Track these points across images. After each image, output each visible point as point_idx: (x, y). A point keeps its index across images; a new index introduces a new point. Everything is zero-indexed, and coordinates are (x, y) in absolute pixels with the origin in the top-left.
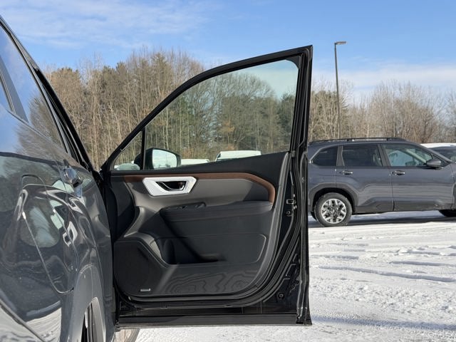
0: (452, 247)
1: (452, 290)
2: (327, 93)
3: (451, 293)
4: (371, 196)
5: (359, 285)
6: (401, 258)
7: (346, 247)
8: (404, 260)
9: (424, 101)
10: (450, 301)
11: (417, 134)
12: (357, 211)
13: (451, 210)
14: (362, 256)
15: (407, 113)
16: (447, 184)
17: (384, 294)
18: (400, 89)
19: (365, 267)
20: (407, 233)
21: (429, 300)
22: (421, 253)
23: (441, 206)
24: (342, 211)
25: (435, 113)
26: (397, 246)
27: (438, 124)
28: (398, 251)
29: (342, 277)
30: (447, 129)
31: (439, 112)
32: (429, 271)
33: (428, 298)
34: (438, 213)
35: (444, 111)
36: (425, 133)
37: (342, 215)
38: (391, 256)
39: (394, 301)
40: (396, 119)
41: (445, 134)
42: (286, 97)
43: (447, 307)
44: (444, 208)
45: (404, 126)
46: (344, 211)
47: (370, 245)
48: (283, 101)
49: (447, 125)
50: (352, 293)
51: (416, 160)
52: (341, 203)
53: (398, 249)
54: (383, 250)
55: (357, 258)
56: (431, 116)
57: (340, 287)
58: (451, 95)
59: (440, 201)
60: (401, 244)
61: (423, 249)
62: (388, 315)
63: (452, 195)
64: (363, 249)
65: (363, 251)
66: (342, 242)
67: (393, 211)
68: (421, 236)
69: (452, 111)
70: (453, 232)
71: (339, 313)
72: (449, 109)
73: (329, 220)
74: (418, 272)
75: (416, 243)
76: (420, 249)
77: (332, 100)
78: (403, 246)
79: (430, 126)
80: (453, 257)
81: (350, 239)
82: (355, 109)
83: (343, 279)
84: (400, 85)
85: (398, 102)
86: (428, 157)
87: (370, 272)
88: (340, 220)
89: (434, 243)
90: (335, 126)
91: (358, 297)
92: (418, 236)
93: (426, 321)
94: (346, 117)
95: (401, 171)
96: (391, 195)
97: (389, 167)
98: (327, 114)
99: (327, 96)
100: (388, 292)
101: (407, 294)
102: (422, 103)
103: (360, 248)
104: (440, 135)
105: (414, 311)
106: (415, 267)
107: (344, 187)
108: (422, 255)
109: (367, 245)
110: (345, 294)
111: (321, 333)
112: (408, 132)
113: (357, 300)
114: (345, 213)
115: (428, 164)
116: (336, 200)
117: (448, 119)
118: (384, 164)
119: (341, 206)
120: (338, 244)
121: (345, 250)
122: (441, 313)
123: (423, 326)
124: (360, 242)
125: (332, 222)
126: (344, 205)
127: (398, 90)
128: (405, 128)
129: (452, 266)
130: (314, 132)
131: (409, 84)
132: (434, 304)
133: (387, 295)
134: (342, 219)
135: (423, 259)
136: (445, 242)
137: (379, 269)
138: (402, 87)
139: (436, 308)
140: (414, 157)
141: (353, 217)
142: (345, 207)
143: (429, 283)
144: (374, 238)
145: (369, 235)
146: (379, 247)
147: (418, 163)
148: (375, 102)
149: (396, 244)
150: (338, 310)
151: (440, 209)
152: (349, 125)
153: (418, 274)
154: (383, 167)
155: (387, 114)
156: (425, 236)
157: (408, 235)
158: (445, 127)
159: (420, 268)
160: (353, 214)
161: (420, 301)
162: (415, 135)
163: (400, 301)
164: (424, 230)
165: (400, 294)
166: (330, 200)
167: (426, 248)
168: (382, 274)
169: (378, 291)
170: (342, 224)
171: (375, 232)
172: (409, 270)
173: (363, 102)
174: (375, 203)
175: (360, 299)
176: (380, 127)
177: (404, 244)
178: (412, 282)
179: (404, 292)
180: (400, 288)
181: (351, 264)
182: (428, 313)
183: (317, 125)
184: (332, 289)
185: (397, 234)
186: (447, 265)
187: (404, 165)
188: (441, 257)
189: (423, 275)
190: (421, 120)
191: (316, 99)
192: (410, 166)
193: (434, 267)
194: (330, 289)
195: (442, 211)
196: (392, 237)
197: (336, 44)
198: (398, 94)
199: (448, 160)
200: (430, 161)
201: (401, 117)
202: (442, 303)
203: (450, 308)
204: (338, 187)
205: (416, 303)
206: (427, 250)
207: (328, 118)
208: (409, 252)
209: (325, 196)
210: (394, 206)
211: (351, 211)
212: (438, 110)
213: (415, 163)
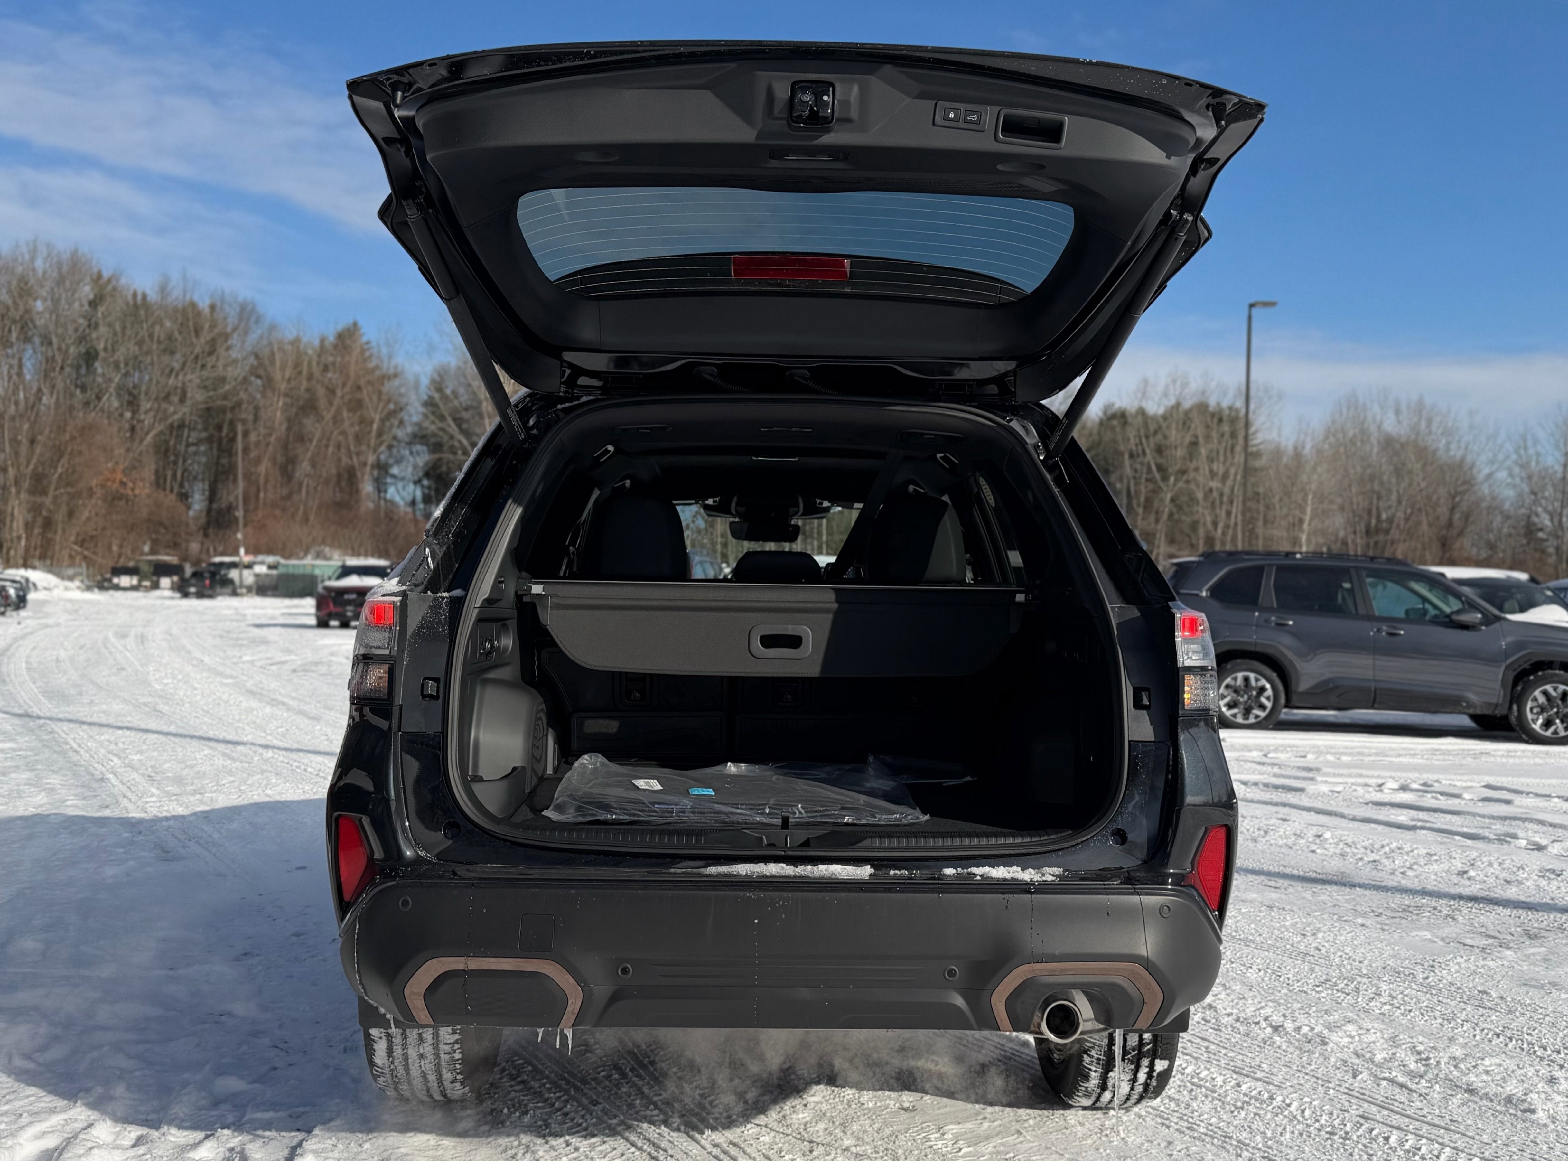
0: (1489, 787)
1: (1477, 849)
2: (1211, 409)
3: (1475, 854)
4: (1328, 674)
5: (1314, 830)
6: (1387, 796)
7: (1276, 770)
8: (1393, 801)
9: (1453, 446)
10: (1472, 865)
11: (1430, 525)
12: (1295, 700)
13: (1495, 717)
14: (1311, 788)
15: (1410, 472)
16: (1491, 660)
17: (1359, 846)
18: (1397, 412)
19: (1319, 805)
20: (1399, 756)
21: (1436, 861)
22: (1426, 792)
23: (1475, 707)
24: (1263, 700)
25: (1481, 477)
26: (1378, 777)
27: (1484, 505)
28: (1380, 785)
29: (1280, 816)
30: (1508, 517)
31: (1489, 476)
32: (1441, 821)
33: (1435, 858)
34: (1465, 721)
35: (1502, 475)
36: (1450, 524)
37: (1262, 707)
38: (1369, 792)
39: (1377, 858)
40: (1382, 483)
41: (1500, 530)
42: (1110, 412)
43: (1465, 872)
44: (1479, 712)
45: (1399, 502)
46: (1268, 698)
47: (1325, 770)
48: (1101, 423)
49: (1507, 506)
50: (1303, 841)
51: (1427, 606)
52: (1263, 682)
53: (1380, 781)
54: (1352, 780)
55: (1302, 790)
56: (1469, 483)
57: (1282, 831)
58: (1524, 439)
59: (1473, 697)
60: (1386, 774)
61: (1431, 786)
62: (1366, 874)
63: (1498, 685)
64: (1311, 775)
65: (1312, 779)
66: (1264, 760)
67: (1372, 707)
68: (1428, 762)
69: (1523, 474)
70: (1493, 759)
71: (1285, 866)
72: (1517, 470)
73: (1234, 716)
74: (1419, 820)
75: (1416, 775)
76: (1425, 784)
77: (1226, 428)
78: (1393, 778)
79: (1464, 507)
80: (1486, 803)
81: (1283, 756)
82: (1278, 453)
83: (1285, 820)
84: (1397, 404)
85: (1388, 443)
86: (1456, 605)
87: (1330, 813)
88: (1257, 717)
89: (1453, 777)
90: (1227, 491)
91: (1314, 847)
92: (1420, 761)
93: (1430, 887)
94: (1256, 470)
95: (1395, 628)
96: (1369, 674)
97: (1371, 618)
98: (1210, 460)
99: (1213, 415)
100: (1366, 843)
101: (1399, 849)
102: (1448, 450)
103: (1304, 774)
104: (1489, 530)
105: (1410, 873)
106: (1413, 813)
107: (1271, 651)
108: (1429, 795)
109: (1318, 770)
110: (1290, 842)
111: (1260, 887)
112: (1407, 519)
113: (1313, 852)
114: (1269, 705)
115: (1454, 617)
116: (1252, 676)
117: (1510, 493)
118: (1362, 611)
119: (1262, 690)
120: (1260, 763)
121: (1275, 776)
122: (1455, 878)
123: (1424, 893)
124: (1301, 762)
125: (1240, 720)
126: (1268, 686)
127: (1391, 415)
128: (1402, 508)
129: (1483, 816)
130: (1173, 500)
131: (1421, 403)
132: (1445, 866)
133: (1366, 848)
134: (1262, 714)
135: (1429, 801)
136: (1476, 777)
137: (1346, 811)
138: (1404, 408)
139: (1447, 872)
140: (1425, 600)
141: (1285, 714)
142: (1269, 692)
143: (1439, 837)
144: (1331, 758)
145: (1322, 752)
146: (1341, 775)
147: (1432, 612)
148: (1332, 439)
149: (1376, 773)
150: (1282, 863)
151: (1471, 711)
152: (1261, 490)
153: (1419, 824)
154: (1357, 616)
155: (1359, 469)
156: (1437, 763)
157: (1398, 759)
158: (1502, 513)
159: (1422, 815)
160: (1286, 706)
161: (1422, 861)
162: (1425, 527)
163: (1387, 858)
164: (1433, 752)
165: (1387, 849)
166: (1240, 675)
167: (1436, 784)
168: (1354, 819)
169: (1350, 841)
170: (1260, 725)
171: (1331, 747)
172: (1403, 817)
173: (1302, 437)
174: (1336, 688)
175: (1318, 851)
176: (1339, 501)
177: (1393, 774)
178: (1408, 835)
179: (1394, 845)
180: (1387, 841)
181: (1291, 798)
182: (1433, 877)
183: (1181, 484)
184: (1266, 832)
185: (1377, 755)
186: (1474, 815)
187: (1402, 615)
188: (1463, 802)
189: (1428, 825)
190: (1442, 492)
191: (1184, 423)
192: (1415, 617)
193: (1449, 817)
194: (1262, 833)
195: (1473, 717)
196: (1367, 759)
197: (1252, 306)
198: (1390, 425)
199: (1496, 612)
200: (1458, 612)
201: (1394, 480)
202: (1459, 865)
203: (1472, 873)
204: (1259, 649)
205: (1415, 863)
206: (1437, 787)
207: (1211, 471)
208: (1404, 788)
209: (1229, 666)
210: (1374, 700)
211: (1283, 700)
212: (1486, 471)
213: (1425, 612)
